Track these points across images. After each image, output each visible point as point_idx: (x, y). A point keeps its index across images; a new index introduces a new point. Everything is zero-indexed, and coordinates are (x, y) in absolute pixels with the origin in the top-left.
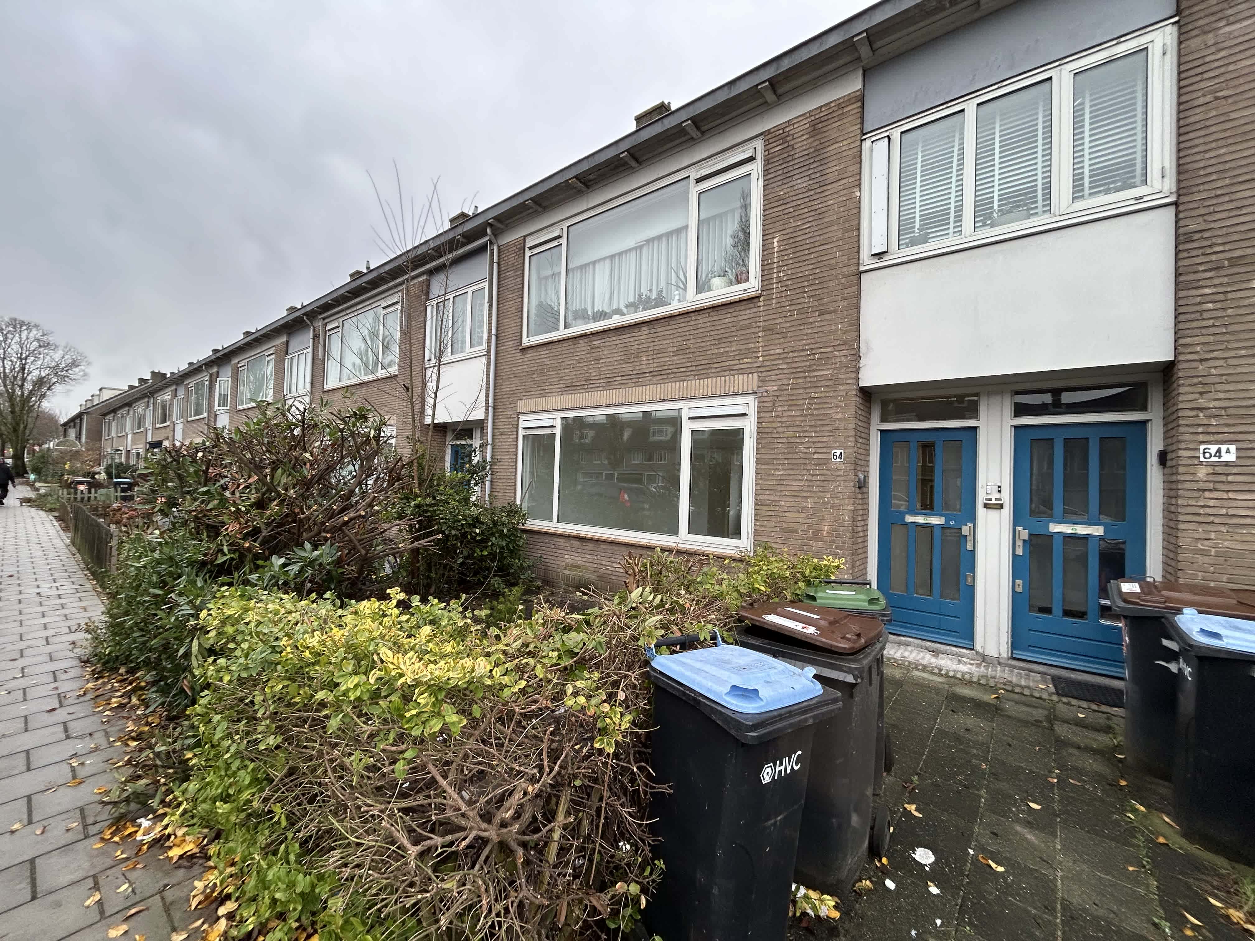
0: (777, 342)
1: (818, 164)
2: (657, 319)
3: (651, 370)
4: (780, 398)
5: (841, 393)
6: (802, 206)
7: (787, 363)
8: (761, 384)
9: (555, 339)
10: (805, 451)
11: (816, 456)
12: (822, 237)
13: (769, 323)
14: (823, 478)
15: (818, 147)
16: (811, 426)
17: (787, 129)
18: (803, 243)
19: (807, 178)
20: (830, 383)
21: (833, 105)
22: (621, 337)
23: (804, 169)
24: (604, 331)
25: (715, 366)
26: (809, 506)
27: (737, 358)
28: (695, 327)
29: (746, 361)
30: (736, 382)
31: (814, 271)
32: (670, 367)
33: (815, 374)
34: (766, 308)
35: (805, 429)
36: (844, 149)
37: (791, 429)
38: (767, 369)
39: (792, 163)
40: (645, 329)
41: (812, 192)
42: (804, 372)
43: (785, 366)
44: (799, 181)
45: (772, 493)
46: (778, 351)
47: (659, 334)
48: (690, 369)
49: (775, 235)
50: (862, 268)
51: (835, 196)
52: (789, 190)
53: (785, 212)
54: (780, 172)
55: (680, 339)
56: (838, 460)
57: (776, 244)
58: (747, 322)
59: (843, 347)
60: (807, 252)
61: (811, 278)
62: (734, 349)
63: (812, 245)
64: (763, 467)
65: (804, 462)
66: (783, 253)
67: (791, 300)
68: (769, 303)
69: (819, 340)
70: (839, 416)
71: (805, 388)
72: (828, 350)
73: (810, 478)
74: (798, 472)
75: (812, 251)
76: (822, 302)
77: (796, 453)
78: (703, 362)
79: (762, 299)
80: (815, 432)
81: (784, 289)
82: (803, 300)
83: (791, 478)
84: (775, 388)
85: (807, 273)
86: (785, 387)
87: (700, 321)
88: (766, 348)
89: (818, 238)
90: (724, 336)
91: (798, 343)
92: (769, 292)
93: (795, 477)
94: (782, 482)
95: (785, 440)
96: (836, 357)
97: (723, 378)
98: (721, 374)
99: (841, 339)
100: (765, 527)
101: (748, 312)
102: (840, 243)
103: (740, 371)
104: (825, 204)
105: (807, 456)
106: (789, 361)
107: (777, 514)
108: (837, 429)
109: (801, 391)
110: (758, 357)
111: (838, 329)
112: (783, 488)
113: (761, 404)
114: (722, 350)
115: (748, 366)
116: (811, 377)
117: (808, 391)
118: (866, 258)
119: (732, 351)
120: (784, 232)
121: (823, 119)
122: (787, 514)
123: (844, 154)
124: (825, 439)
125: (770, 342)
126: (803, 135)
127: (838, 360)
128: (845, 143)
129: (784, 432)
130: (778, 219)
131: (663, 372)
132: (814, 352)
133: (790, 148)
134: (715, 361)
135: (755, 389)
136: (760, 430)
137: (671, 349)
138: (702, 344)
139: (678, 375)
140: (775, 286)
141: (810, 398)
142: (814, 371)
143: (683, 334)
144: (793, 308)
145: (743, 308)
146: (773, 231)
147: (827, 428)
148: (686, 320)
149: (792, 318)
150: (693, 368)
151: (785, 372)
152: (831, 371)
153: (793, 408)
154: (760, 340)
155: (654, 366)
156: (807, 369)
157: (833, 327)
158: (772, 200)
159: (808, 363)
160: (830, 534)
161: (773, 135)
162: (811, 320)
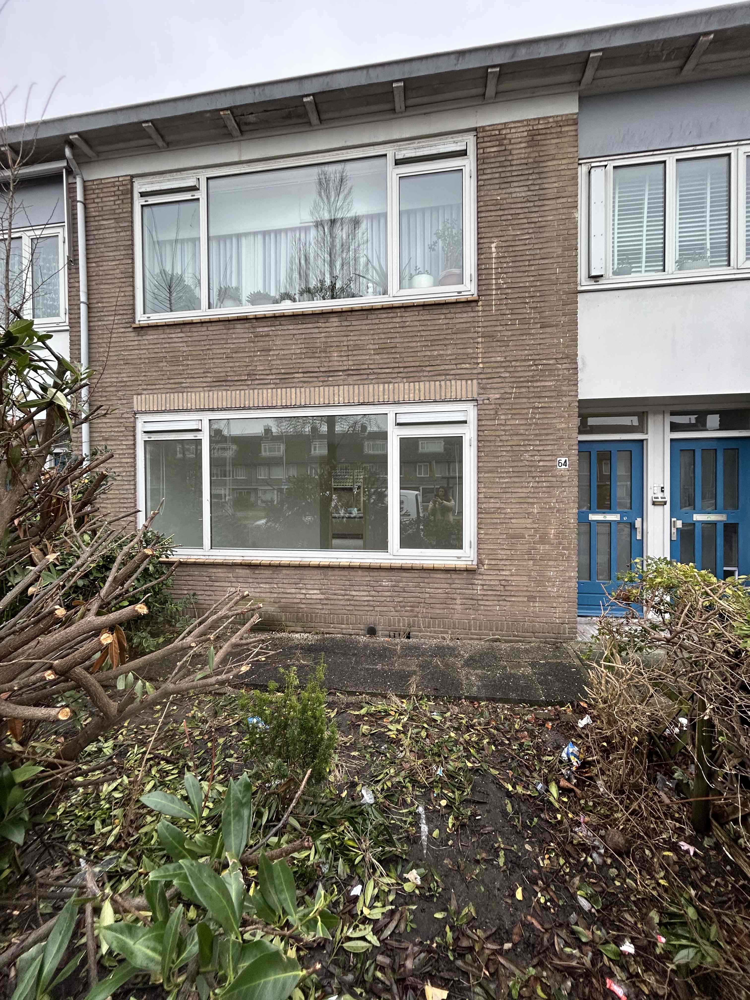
0: (498, 349)
1: (537, 176)
2: (352, 311)
3: (345, 368)
4: (503, 407)
5: (565, 404)
6: (521, 216)
7: (510, 372)
8: (482, 391)
9: (196, 319)
10: (531, 458)
11: (541, 464)
12: (542, 251)
13: (489, 329)
14: (548, 484)
15: (537, 159)
16: (536, 435)
17: (504, 132)
18: (523, 253)
19: (526, 189)
20: (553, 394)
21: (551, 120)
22: (300, 327)
23: (522, 178)
24: (275, 317)
25: (428, 369)
26: (536, 511)
27: (453, 362)
28: (401, 325)
29: (464, 366)
30: (454, 388)
31: (535, 284)
32: (371, 367)
33: (539, 384)
34: (485, 314)
35: (530, 437)
36: (563, 167)
37: (515, 438)
38: (488, 376)
39: (510, 169)
40: (335, 321)
41: (532, 204)
42: (528, 381)
43: (507, 375)
44: (517, 189)
45: (497, 500)
46: (499, 359)
47: (354, 328)
48: (396, 370)
49: (493, 240)
50: (580, 288)
51: (555, 212)
52: (507, 196)
53: (503, 218)
54: (497, 175)
55: (383, 336)
56: (563, 467)
57: (494, 250)
58: (464, 325)
59: (565, 361)
60: (527, 263)
61: (532, 289)
62: (449, 352)
63: (532, 257)
64: (486, 475)
65: (530, 469)
66: (503, 260)
67: (512, 309)
68: (487, 308)
69: (541, 352)
70: (563, 425)
71: (529, 398)
72: (551, 362)
73: (536, 484)
74: (523, 479)
75: (532, 262)
76: (544, 315)
77: (522, 461)
78: (413, 364)
79: (480, 303)
80: (540, 441)
81: (504, 296)
82: (525, 311)
83: (517, 485)
84: (498, 396)
85: (527, 284)
86: (507, 396)
87: (408, 319)
88: (487, 355)
89: (538, 251)
90: (437, 337)
91: (520, 353)
92: (488, 298)
93: (521, 485)
94: (507, 490)
95: (509, 448)
96: (559, 370)
97: (438, 383)
98: (435, 378)
99: (563, 353)
100: (491, 534)
101: (465, 315)
102: (560, 260)
103: (457, 377)
104: (545, 219)
105: (532, 464)
106: (512, 369)
107: (502, 521)
108: (561, 438)
109: (525, 400)
110: (478, 364)
111: (560, 342)
112: (509, 495)
113: (482, 412)
114: (436, 353)
115: (467, 372)
116: (534, 387)
117: (532, 400)
118: (583, 280)
119: (447, 355)
120: (503, 239)
121: (541, 132)
122: (513, 521)
123: (563, 173)
124: (549, 448)
125: (490, 350)
126: (520, 142)
127: (560, 373)
128: (564, 162)
129: (507, 441)
130: (496, 223)
131: (362, 372)
132: (537, 362)
133: (507, 153)
134: (427, 363)
135: (475, 396)
136: (480, 438)
137: (371, 347)
138: (410, 345)
139: (381, 376)
140: (494, 292)
141: (534, 408)
142: (537, 381)
143: (385, 331)
144: (514, 317)
145: (459, 310)
146: (491, 235)
147: (551, 437)
148: (391, 315)
149: (513, 327)
150: (402, 370)
151: (507, 380)
152: (554, 383)
153: (517, 417)
154: (480, 346)
155: (349, 364)
156: (530, 379)
157: (556, 341)
158: (489, 203)
159: (531, 374)
160: (557, 536)
161: (488, 133)
162: (533, 331)
